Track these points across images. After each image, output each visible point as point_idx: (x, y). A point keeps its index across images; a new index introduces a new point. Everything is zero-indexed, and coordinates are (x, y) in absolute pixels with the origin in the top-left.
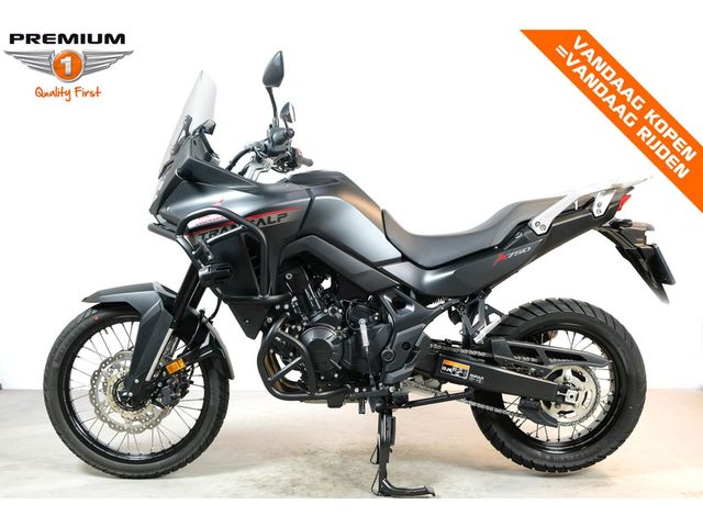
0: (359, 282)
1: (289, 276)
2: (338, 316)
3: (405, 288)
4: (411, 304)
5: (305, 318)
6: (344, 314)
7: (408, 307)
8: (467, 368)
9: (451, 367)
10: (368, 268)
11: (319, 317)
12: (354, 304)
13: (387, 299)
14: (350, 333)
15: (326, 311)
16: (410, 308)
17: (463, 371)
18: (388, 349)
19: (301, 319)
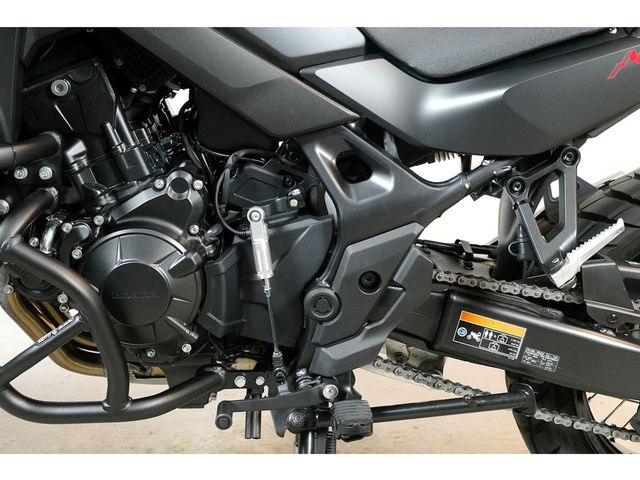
0: (250, 109)
1: (60, 87)
2: (193, 197)
3: (372, 127)
4: (384, 170)
5: (107, 200)
6: (209, 193)
7: (376, 179)
8: (520, 332)
9: (479, 329)
10: (275, 72)
11: (142, 198)
12: (240, 164)
13: (323, 156)
14: (224, 241)
15: (159, 183)
16: (383, 183)
17: (510, 339)
18: (323, 288)
19: (95, 200)
